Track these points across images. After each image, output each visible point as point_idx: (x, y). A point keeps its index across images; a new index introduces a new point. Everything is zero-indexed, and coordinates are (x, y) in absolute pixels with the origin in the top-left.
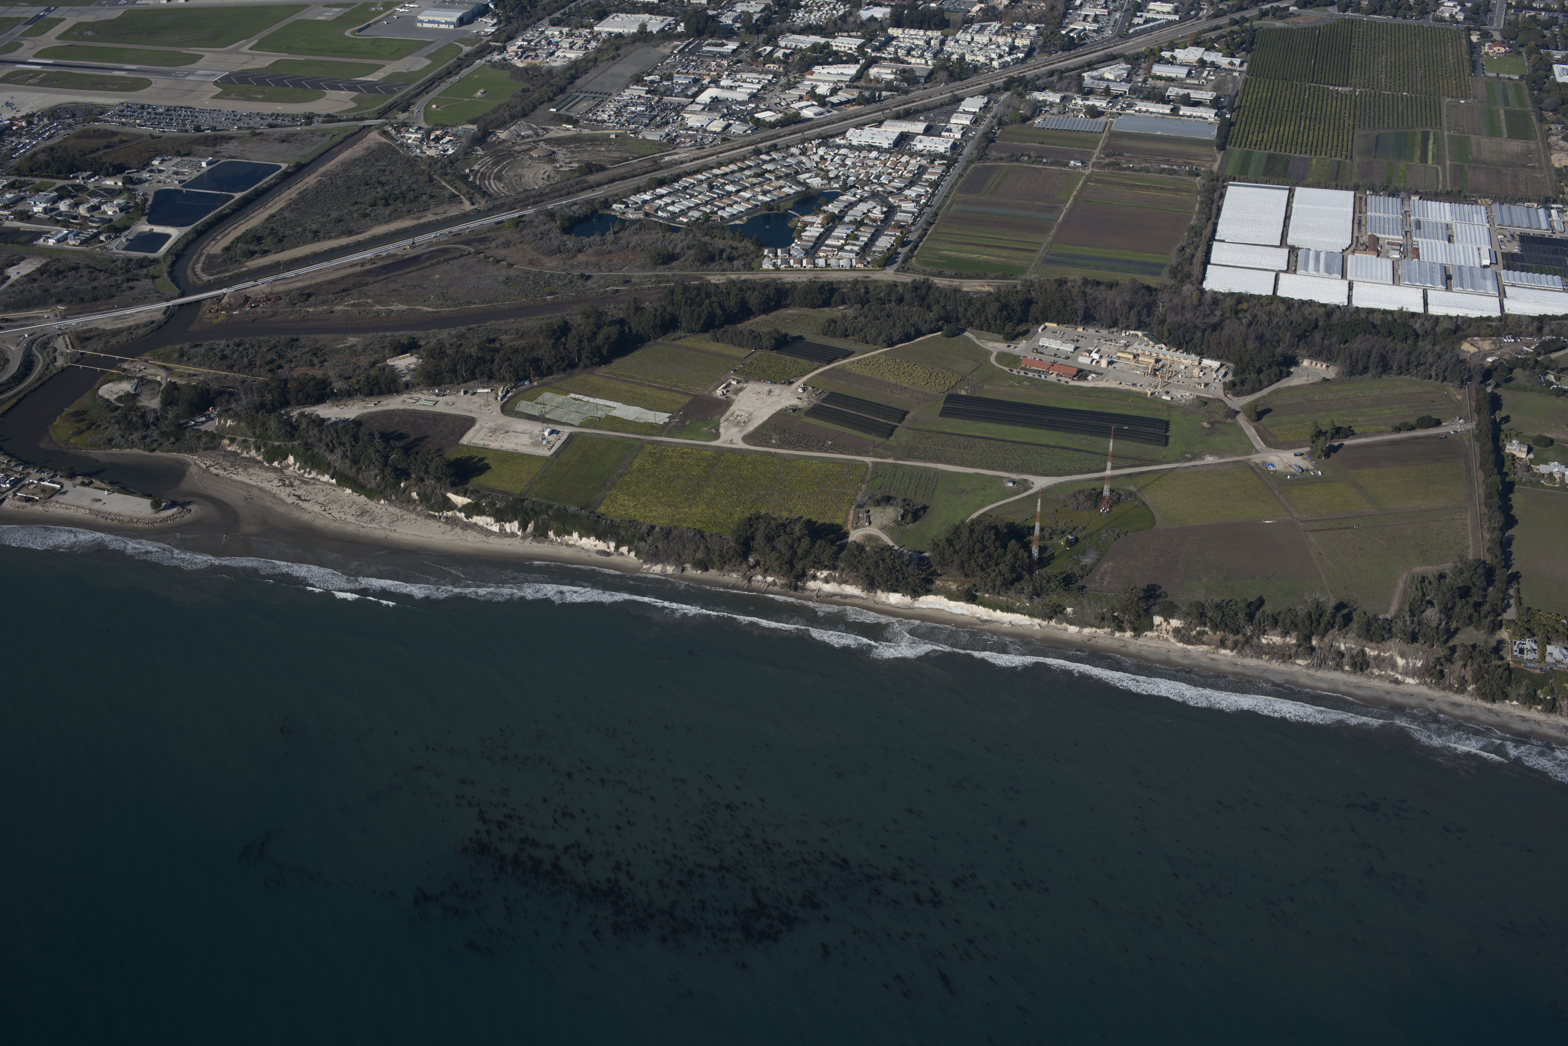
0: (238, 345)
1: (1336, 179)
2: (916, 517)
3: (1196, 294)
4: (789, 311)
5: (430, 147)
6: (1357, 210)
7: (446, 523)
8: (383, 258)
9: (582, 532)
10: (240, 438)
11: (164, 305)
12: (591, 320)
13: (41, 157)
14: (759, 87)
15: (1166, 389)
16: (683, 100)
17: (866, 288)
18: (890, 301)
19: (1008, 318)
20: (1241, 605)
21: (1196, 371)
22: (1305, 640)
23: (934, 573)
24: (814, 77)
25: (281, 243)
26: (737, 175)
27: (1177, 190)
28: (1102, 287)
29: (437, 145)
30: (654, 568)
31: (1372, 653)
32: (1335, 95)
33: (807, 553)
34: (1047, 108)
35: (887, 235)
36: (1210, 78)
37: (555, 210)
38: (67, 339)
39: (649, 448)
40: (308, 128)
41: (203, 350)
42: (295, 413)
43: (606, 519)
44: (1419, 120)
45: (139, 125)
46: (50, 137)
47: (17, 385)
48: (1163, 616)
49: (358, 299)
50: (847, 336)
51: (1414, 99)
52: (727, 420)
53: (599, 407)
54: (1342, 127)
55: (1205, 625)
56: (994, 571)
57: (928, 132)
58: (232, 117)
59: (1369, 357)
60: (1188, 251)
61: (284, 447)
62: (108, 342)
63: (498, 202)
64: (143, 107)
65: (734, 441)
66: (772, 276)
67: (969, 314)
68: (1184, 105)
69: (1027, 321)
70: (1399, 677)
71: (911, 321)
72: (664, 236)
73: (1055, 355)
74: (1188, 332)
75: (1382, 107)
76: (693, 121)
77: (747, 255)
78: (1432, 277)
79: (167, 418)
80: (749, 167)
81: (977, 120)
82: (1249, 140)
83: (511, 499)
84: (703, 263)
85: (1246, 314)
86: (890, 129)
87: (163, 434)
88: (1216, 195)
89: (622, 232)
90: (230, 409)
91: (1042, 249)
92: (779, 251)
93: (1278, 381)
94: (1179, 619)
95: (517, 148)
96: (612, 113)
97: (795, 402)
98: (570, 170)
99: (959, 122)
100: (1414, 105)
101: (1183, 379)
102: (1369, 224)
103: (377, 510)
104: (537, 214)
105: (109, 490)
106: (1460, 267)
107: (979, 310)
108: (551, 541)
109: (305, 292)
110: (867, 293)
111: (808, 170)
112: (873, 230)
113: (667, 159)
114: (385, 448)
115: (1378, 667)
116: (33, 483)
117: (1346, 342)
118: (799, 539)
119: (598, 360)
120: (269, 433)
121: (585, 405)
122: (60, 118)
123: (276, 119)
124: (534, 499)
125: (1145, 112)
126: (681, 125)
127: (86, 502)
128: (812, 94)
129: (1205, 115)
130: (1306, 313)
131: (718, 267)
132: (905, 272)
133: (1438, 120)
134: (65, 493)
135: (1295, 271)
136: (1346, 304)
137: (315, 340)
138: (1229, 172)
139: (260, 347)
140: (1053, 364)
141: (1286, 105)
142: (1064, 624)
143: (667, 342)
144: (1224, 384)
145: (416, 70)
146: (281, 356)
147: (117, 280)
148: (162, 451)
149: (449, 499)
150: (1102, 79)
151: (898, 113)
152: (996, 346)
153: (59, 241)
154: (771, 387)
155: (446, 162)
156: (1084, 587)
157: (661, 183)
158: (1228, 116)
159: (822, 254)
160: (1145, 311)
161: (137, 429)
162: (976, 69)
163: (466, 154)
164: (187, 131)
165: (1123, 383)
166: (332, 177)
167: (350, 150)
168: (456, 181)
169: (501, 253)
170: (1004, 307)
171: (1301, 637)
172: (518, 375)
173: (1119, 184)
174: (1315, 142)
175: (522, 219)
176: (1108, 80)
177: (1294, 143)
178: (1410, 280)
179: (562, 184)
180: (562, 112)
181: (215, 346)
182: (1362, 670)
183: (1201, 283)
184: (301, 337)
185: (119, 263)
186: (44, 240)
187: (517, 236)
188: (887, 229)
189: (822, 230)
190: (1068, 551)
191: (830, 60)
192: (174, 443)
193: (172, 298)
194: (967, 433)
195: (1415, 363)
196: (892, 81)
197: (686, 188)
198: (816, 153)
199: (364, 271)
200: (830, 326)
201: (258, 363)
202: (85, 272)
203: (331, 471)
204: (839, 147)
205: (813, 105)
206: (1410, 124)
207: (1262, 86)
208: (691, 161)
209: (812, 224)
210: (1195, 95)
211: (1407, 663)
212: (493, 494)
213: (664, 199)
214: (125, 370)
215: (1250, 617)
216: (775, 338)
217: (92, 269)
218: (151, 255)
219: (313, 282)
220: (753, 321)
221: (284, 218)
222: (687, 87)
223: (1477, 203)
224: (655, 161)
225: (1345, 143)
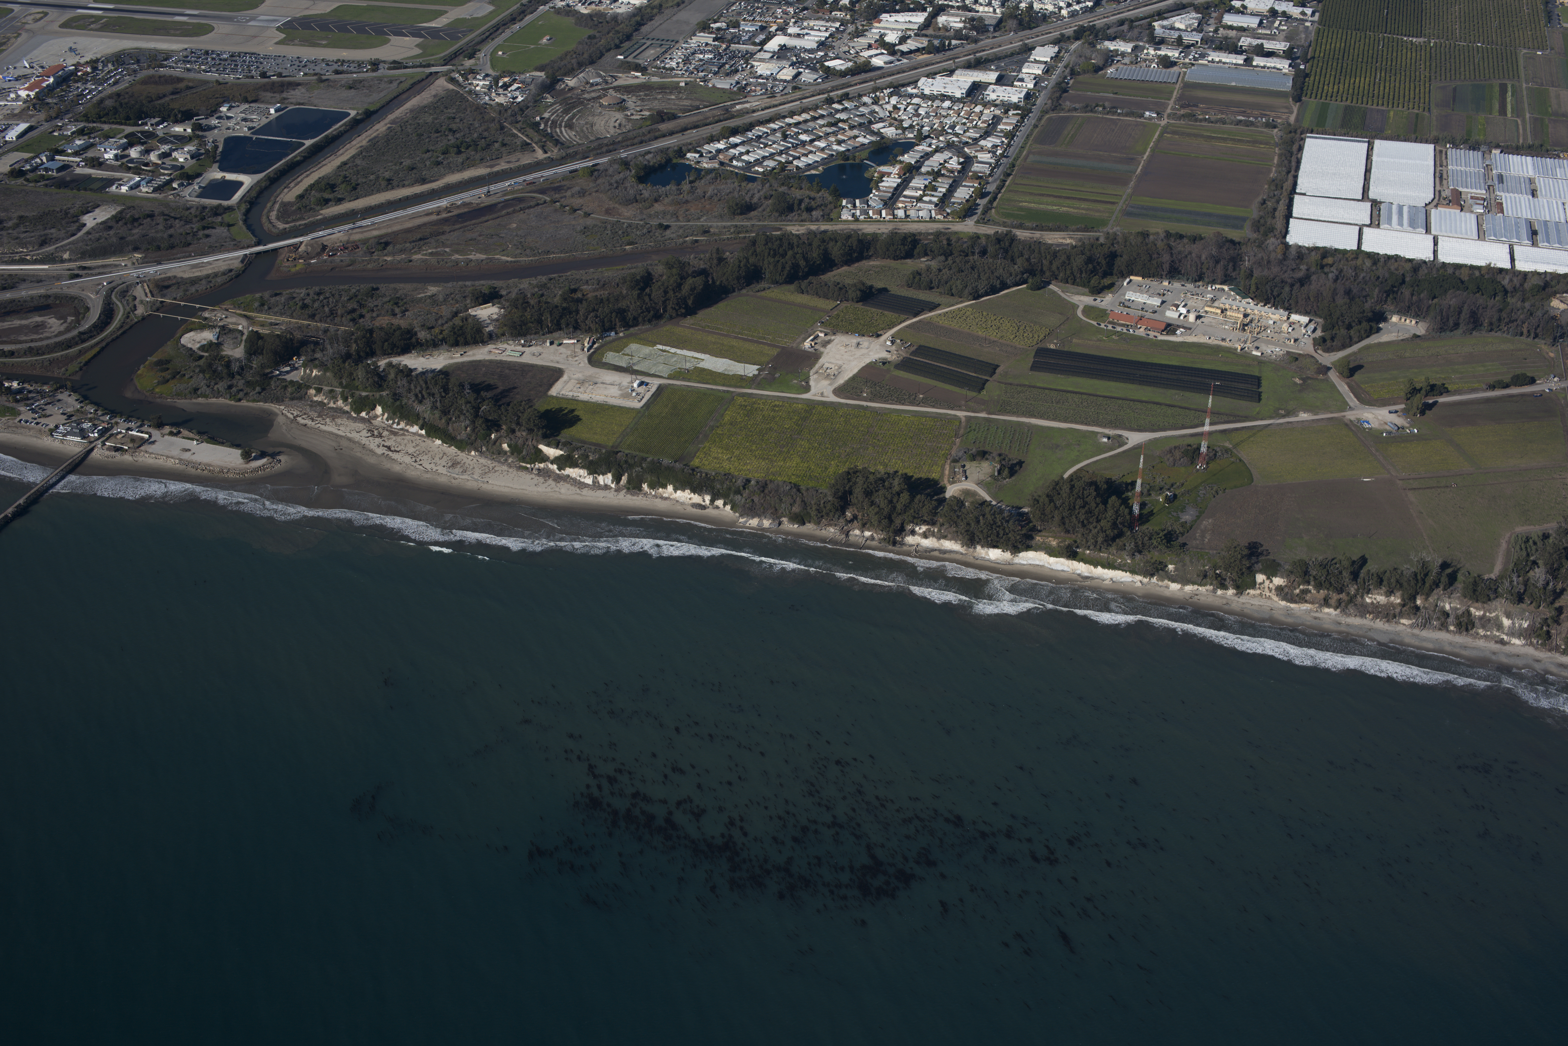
0: (319, 294)
1: (1415, 132)
2: (1013, 471)
3: (1280, 248)
4: (872, 263)
5: (499, 95)
6: (1438, 163)
7: (538, 475)
8: (458, 207)
9: (677, 485)
10: (326, 388)
11: (241, 253)
12: (674, 271)
13: (109, 103)
14: (827, 34)
15: (1256, 344)
16: (751, 48)
17: (948, 240)
18: (973, 253)
19: (1094, 272)
20: (1346, 563)
21: (1285, 327)
22: (1410, 599)
23: (1034, 529)
24: (882, 25)
25: (355, 191)
26: (810, 124)
27: (1255, 142)
28: (1185, 240)
29: (506, 92)
30: (751, 521)
31: (1477, 614)
32: (1409, 46)
33: (906, 508)
34: (1119, 58)
35: (965, 186)
36: (1281, 28)
37: (629, 159)
38: (146, 287)
39: (740, 400)
40: (374, 74)
41: (283, 299)
42: (382, 363)
43: (701, 472)
44: (1496, 72)
45: (204, 71)
46: (116, 83)
47: (98, 334)
48: (1265, 574)
49: (436, 248)
50: (931, 288)
51: (1490, 50)
52: (817, 372)
53: (688, 359)
54: (1418, 79)
55: (1308, 583)
56: (1096, 527)
57: (1000, 81)
58: (297, 63)
59: (1460, 313)
60: (1269, 204)
61: (371, 398)
62: (187, 290)
63: (571, 151)
64: (207, 53)
65: (825, 394)
66: (852, 227)
67: (1054, 267)
68: (1258, 55)
69: (1111, 274)
70: (1505, 637)
71: (996, 274)
72: (740, 186)
73: (1143, 309)
74: (1276, 286)
75: (1457, 59)
76: (763, 69)
77: (826, 206)
78: (1518, 232)
79: (251, 368)
80: (822, 117)
81: (1048, 70)
82: (1325, 91)
83: (604, 451)
84: (781, 213)
85: (1332, 269)
86: (962, 79)
87: (248, 383)
88: (1295, 148)
89: (698, 182)
90: (316, 359)
91: (1122, 201)
92: (857, 201)
93: (1368, 337)
94: (1282, 577)
95: (586, 96)
96: (680, 60)
97: (884, 355)
98: (642, 119)
99: (1031, 71)
100: (1491, 56)
101: (1273, 334)
102: (1450, 179)
103: (468, 462)
104: (612, 162)
105: (197, 440)
106: (1546, 222)
107: (1064, 262)
108: (646, 494)
109: (382, 241)
110: (949, 244)
111: (881, 120)
112: (950, 181)
113: (738, 107)
114: (476, 399)
115: (1484, 627)
116: (121, 432)
117: (1434, 298)
118: (898, 494)
119: (683, 311)
120: (357, 383)
121: (672, 357)
122: (124, 63)
123: (342, 65)
124: (627, 452)
125: (1218, 62)
126: (751, 73)
127: (176, 452)
128: (881, 42)
129: (1278, 66)
130: (1392, 268)
131: (796, 217)
132: (985, 223)
133: (1515, 73)
134: (154, 442)
135: (1378, 226)
136: (1432, 259)
137: (395, 289)
138: (1306, 124)
139: (341, 296)
140: (1141, 318)
141: (1361, 56)
142: (1166, 582)
143: (751, 293)
144: (1314, 339)
145: (480, 15)
146: (362, 306)
147: (192, 228)
148: (248, 401)
149: (541, 451)
150: (1172, 28)
151: (969, 61)
152: (1082, 300)
153: (131, 188)
154: (859, 339)
155: (517, 109)
156: (1184, 544)
157: (734, 132)
158: (1302, 67)
159: (900, 205)
160: (1231, 265)
161: (221, 378)
162: (1045, 18)
163: (535, 101)
164: (252, 77)
165: (1212, 338)
166: (402, 124)
167: (418, 97)
168: (528, 129)
169: (577, 202)
170: (1090, 260)
171: (1406, 596)
172: (603, 326)
173: (1196, 136)
174: (1391, 93)
175: (596, 168)
176: (1179, 29)
177: (1371, 95)
178: (1495, 236)
179: (634, 133)
180: (629, 59)
181: (295, 295)
182: (1467, 630)
183: (1285, 237)
184: (380, 286)
185: (193, 211)
186: (117, 188)
187: (592, 185)
188: (964, 180)
189: (899, 180)
190: (1167, 508)
191: (897, 7)
192: (260, 393)
193: (248, 247)
194: (1059, 388)
195: (1507, 320)
196: (961, 29)
197: (759, 137)
198: (888, 103)
199: (440, 220)
200: (914, 278)
201: (339, 312)
202: (160, 219)
203: (421, 422)
204: (911, 96)
205: (882, 54)
206: (1487, 76)
207: (1335, 37)
208: (762, 110)
209: (889, 174)
210: (1269, 45)
211: (1513, 624)
212: (586, 446)
213: (738, 148)
214: (206, 319)
215: (1355, 576)
216: (861, 290)
217: (167, 217)
218: (225, 203)
219: (390, 230)
220: (836, 272)
221: (357, 166)
222: (754, 34)
223: (1559, 157)
224: (727, 110)
225: (1422, 95)
